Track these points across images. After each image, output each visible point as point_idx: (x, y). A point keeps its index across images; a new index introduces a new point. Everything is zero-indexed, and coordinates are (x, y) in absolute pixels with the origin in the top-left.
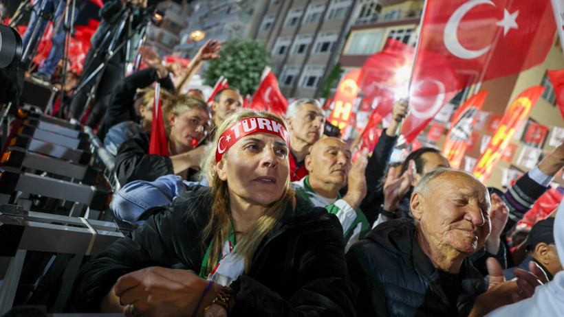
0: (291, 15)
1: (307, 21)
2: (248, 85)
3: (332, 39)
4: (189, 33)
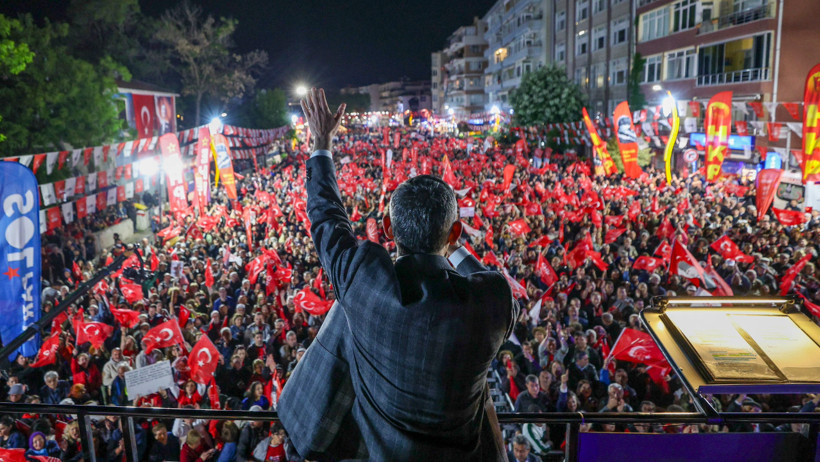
0: (579, 8)
1: (596, 12)
2: (553, 113)
3: (625, 25)
4: (493, 53)
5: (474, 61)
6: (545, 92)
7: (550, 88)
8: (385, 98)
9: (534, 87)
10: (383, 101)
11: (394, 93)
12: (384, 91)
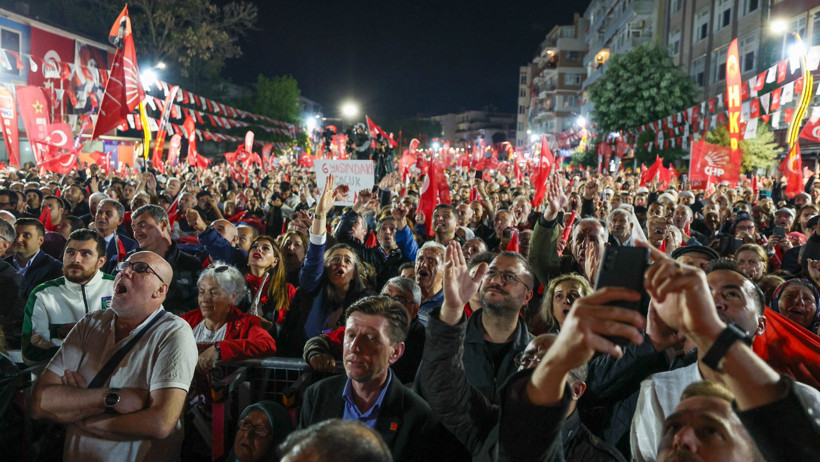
5: (570, 73)
6: (638, 78)
7: (646, 74)
8: (463, 131)
9: (621, 72)
10: (458, 135)
11: (473, 125)
12: (463, 122)
